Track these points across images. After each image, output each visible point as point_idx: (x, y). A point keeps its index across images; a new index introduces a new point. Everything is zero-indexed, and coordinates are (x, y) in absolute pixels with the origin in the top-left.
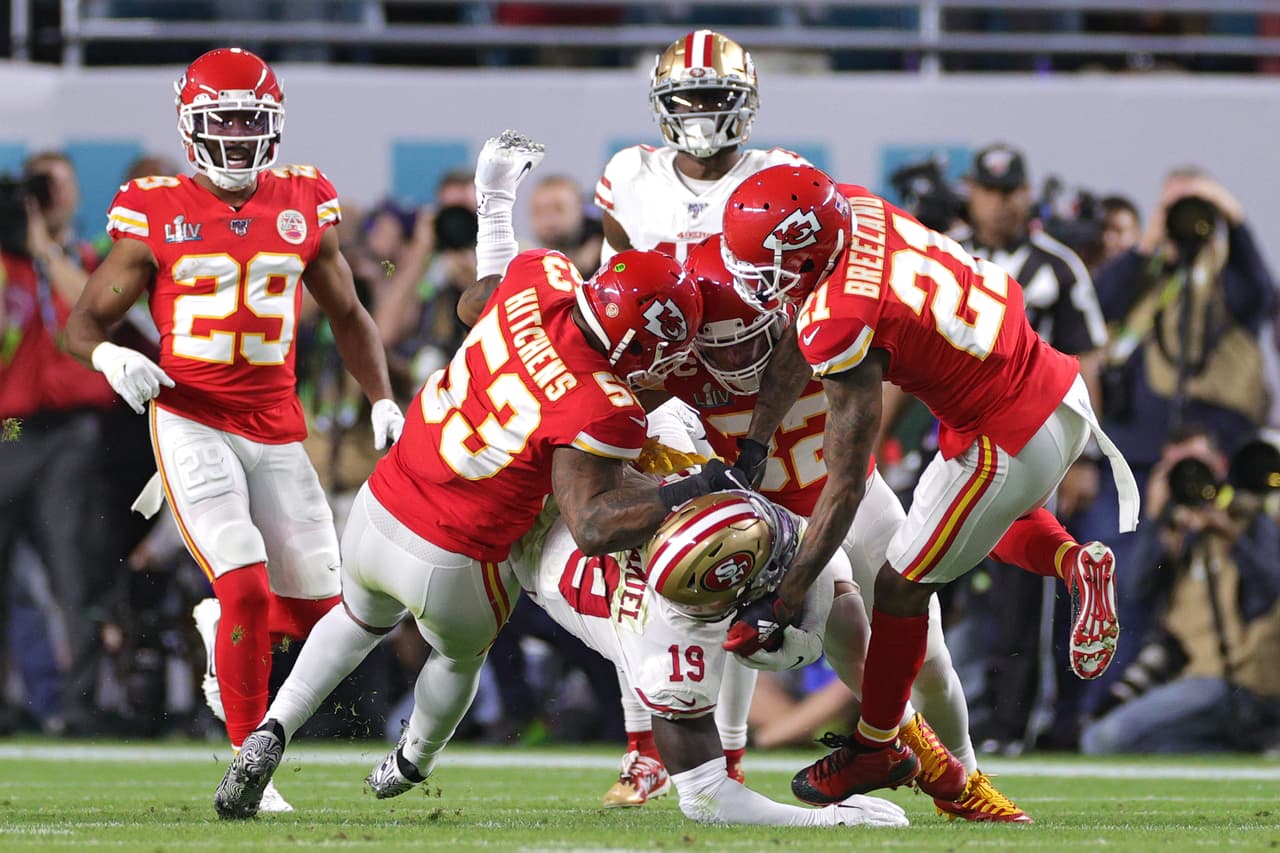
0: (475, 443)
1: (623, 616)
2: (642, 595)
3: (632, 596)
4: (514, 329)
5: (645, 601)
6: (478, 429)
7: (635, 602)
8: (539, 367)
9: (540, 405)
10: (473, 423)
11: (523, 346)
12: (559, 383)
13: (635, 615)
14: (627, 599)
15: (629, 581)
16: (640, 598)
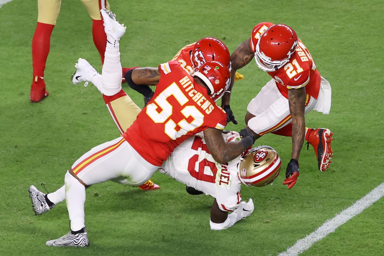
0: (178, 128)
1: (221, 183)
2: (229, 177)
3: (225, 177)
4: (187, 90)
5: (230, 178)
6: (178, 124)
7: (227, 179)
8: (202, 103)
9: (204, 116)
10: (176, 122)
11: (193, 97)
12: (210, 108)
13: (227, 183)
14: (223, 178)
15: (223, 172)
16: (228, 177)
